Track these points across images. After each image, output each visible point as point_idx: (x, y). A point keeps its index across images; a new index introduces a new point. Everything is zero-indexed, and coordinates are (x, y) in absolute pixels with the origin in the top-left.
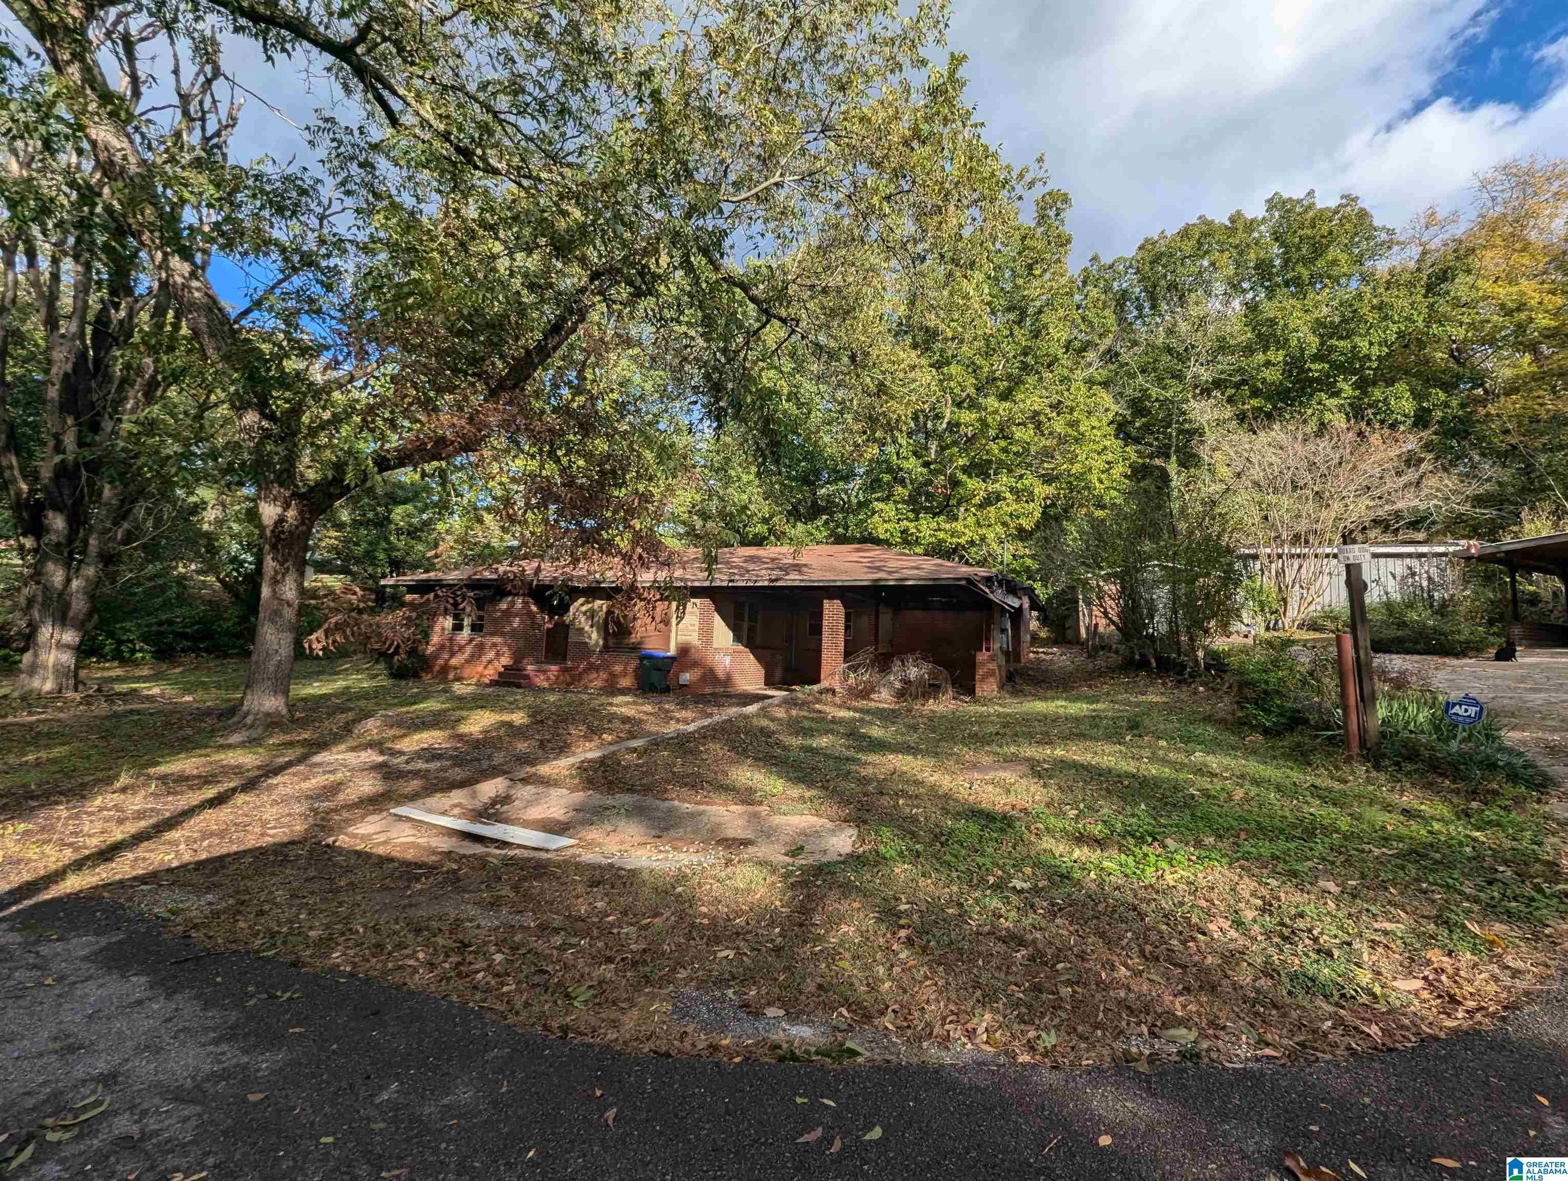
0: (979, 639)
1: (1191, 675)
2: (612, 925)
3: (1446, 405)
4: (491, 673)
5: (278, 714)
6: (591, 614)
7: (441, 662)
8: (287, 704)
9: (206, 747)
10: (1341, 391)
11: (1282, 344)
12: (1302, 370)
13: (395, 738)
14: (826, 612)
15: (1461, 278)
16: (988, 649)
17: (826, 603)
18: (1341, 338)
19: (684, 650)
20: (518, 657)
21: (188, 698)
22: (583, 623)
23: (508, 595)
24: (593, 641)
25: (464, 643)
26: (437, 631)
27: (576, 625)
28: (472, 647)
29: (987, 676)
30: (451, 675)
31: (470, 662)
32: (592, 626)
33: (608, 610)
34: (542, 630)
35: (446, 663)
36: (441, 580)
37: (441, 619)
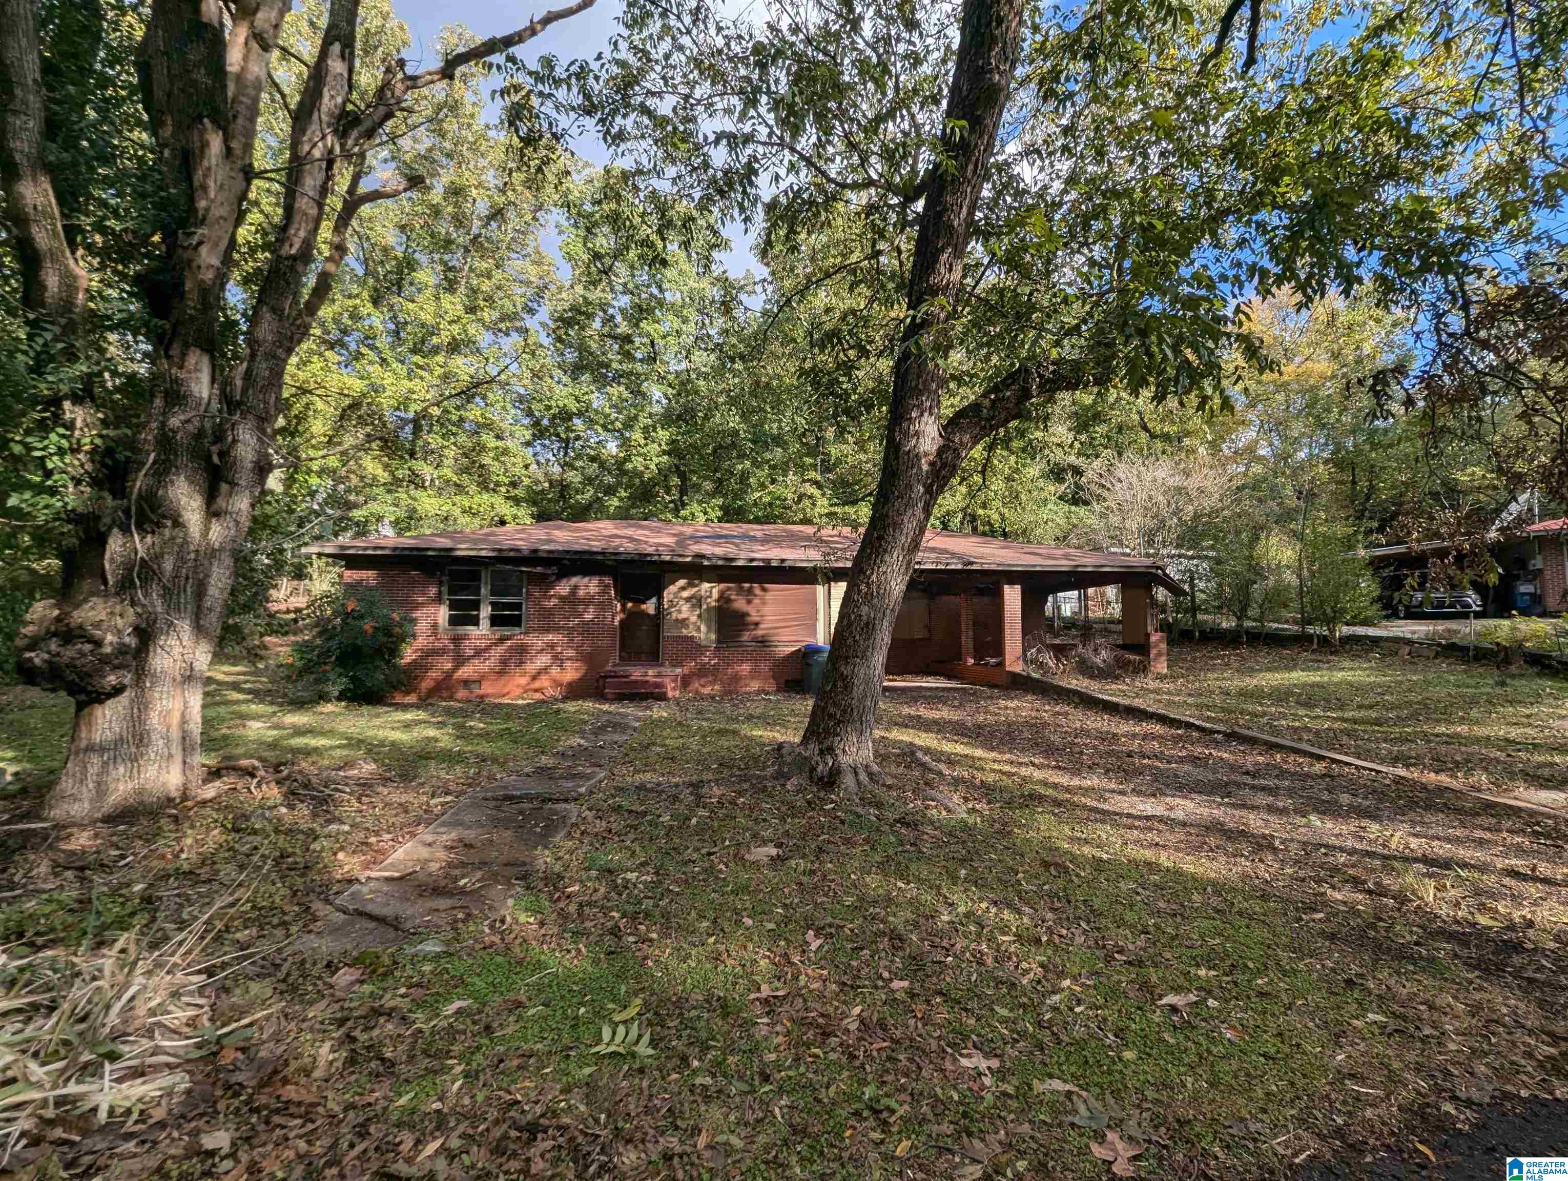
6: (695, 601)
7: (436, 674)
14: (1006, 596)
17: (1007, 588)
22: (685, 611)
23: (574, 574)
24: (702, 636)
25: (483, 643)
26: (422, 626)
27: (674, 615)
28: (501, 649)
29: (1159, 655)
30: (461, 694)
31: (502, 671)
32: (700, 616)
33: (722, 596)
34: (616, 623)
35: (449, 675)
36: (451, 550)
37: (431, 609)
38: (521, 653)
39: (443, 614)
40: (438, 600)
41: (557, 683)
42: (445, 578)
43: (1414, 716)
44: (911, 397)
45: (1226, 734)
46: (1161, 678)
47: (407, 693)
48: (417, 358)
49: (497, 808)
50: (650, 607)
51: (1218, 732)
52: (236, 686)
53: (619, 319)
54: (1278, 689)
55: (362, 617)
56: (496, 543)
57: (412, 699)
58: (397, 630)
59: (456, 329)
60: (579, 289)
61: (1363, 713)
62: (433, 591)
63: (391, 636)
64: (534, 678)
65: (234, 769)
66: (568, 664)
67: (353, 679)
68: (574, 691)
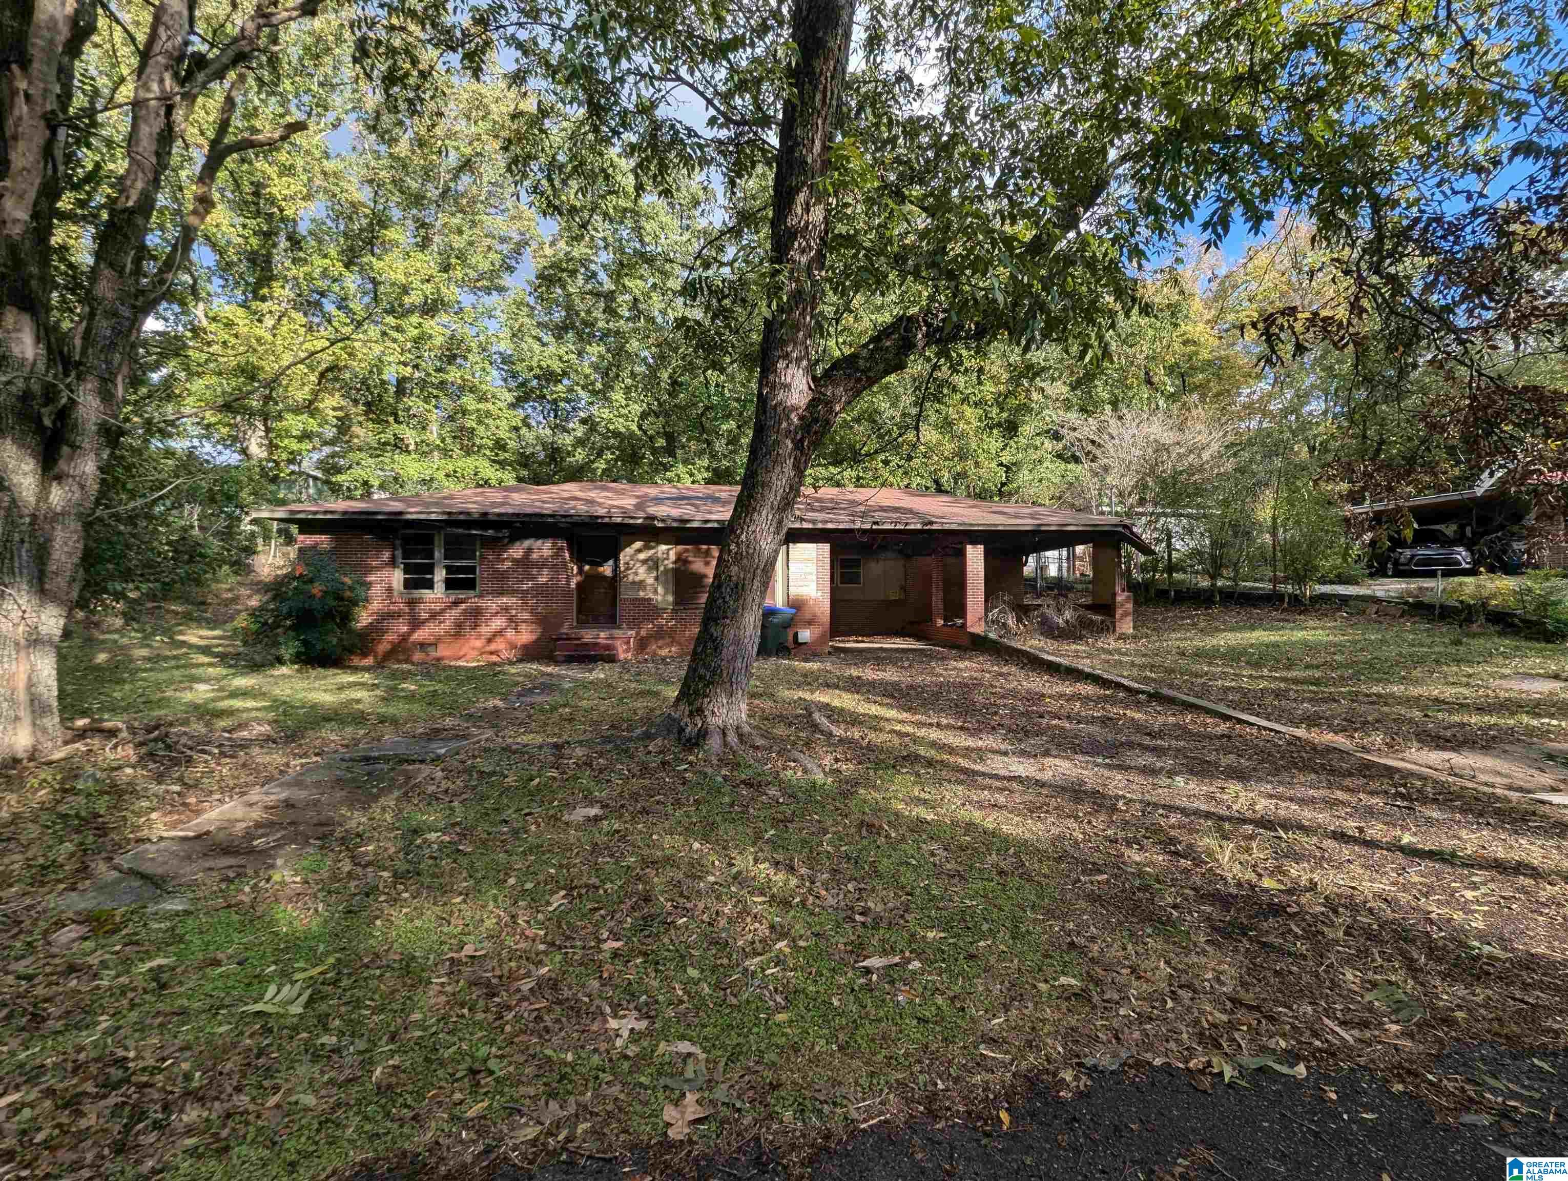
6: (653, 564)
14: (968, 556)
16: (1123, 591)
17: (969, 548)
19: (797, 605)
22: (642, 573)
23: (527, 537)
24: (660, 598)
25: (437, 607)
26: (377, 591)
27: (631, 578)
28: (456, 612)
29: (1125, 614)
30: (418, 656)
31: (458, 632)
32: (656, 579)
33: (679, 559)
34: (573, 585)
35: (404, 638)
36: (400, 513)
37: (385, 573)
38: (475, 616)
39: (397, 577)
40: (393, 563)
41: (513, 646)
42: (398, 542)
43: (1356, 676)
44: (776, 349)
45: (1150, 696)
46: (1123, 637)
47: (364, 655)
48: (390, 320)
49: (348, 769)
50: (607, 569)
51: (1143, 692)
52: (205, 650)
53: (602, 276)
54: (1234, 649)
55: (311, 581)
56: (449, 506)
57: (369, 661)
58: (348, 593)
59: (428, 288)
60: (562, 244)
61: (1309, 673)
62: (386, 555)
63: (342, 599)
64: (489, 641)
65: (101, 731)
66: (523, 627)
67: (305, 643)
68: (529, 653)
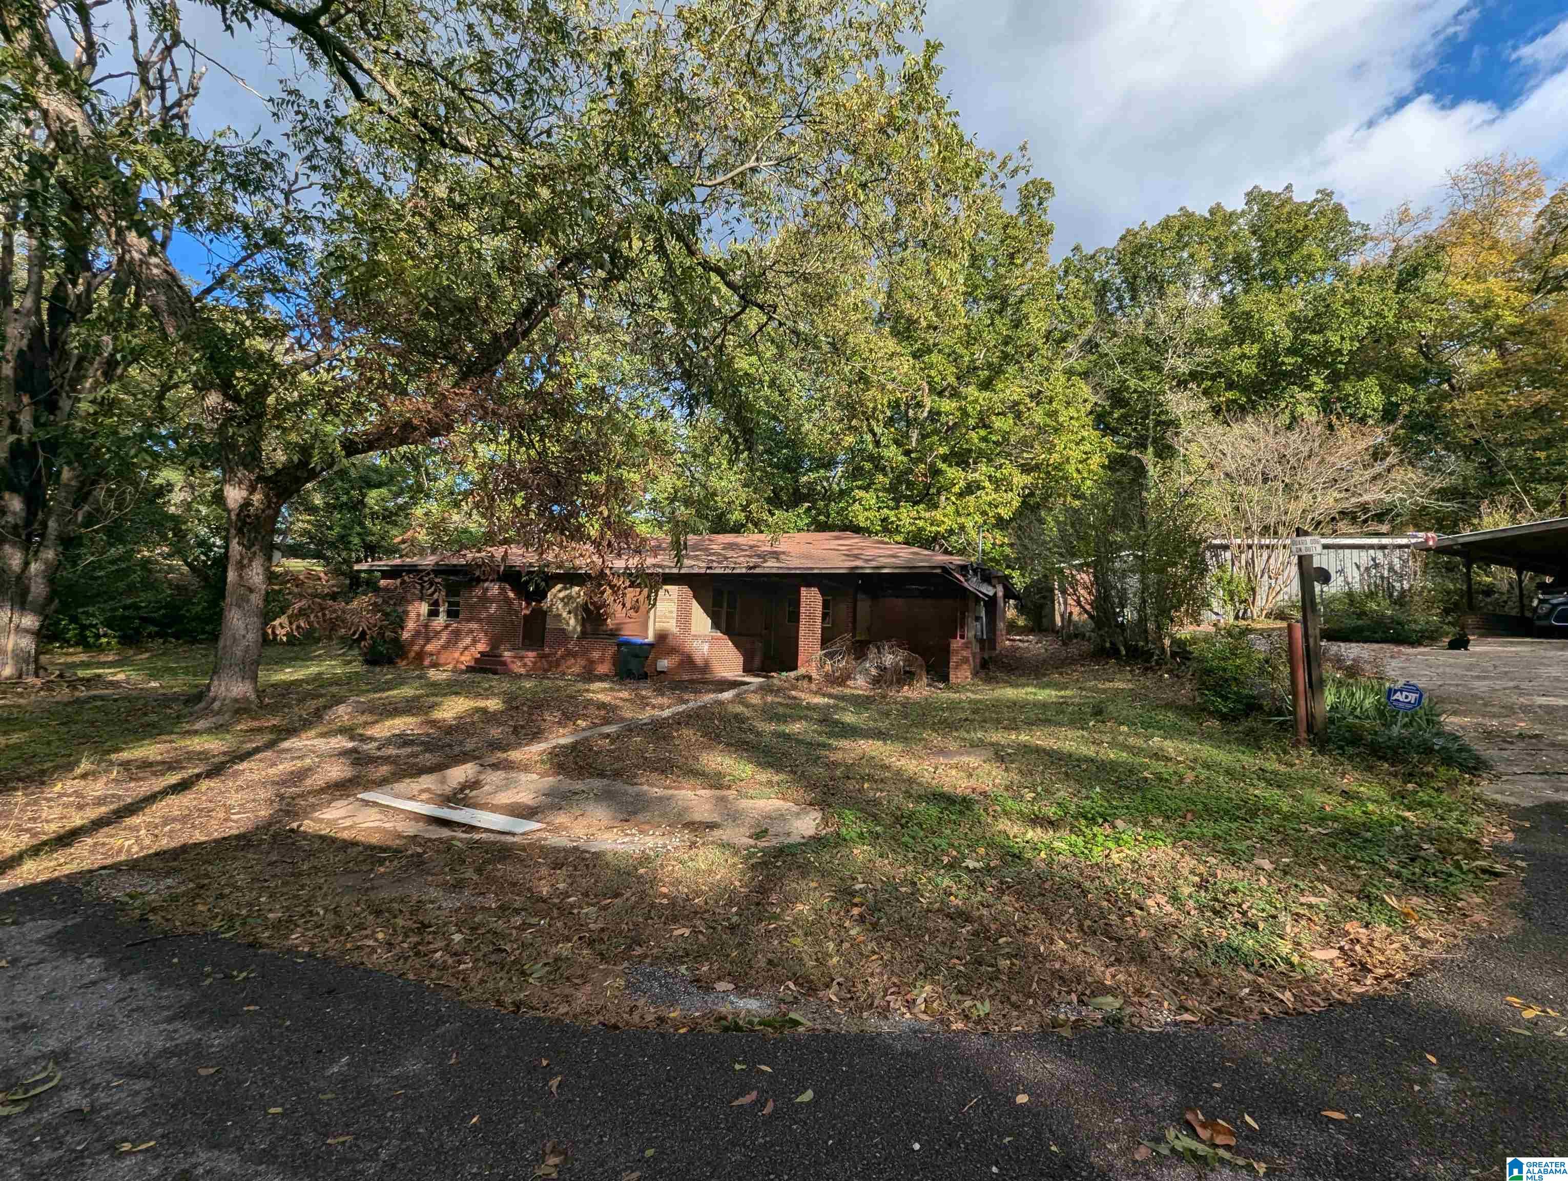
0: (953, 627)
1: (1157, 663)
2: (572, 906)
3: (1413, 400)
4: (467, 659)
5: (246, 699)
7: (416, 648)
8: (257, 691)
9: (172, 733)
10: (1313, 384)
11: (1258, 337)
12: (1275, 364)
13: (366, 724)
14: (803, 599)
15: (1431, 275)
16: (962, 637)
17: (804, 591)
18: (1314, 332)
19: (662, 637)
20: (495, 643)
21: (153, 684)
22: (561, 609)
23: (483, 581)
24: (571, 628)
25: (438, 628)
27: (553, 612)
28: (447, 633)
29: (961, 663)
30: (427, 662)
31: (447, 646)
32: (570, 612)
35: (422, 649)
36: (417, 565)
37: (416, 604)
38: (458, 635)
39: (424, 608)
40: (422, 598)
41: (472, 659)
47: (403, 660)
50: (543, 605)
57: (405, 663)
64: (463, 652)
66: (479, 645)
